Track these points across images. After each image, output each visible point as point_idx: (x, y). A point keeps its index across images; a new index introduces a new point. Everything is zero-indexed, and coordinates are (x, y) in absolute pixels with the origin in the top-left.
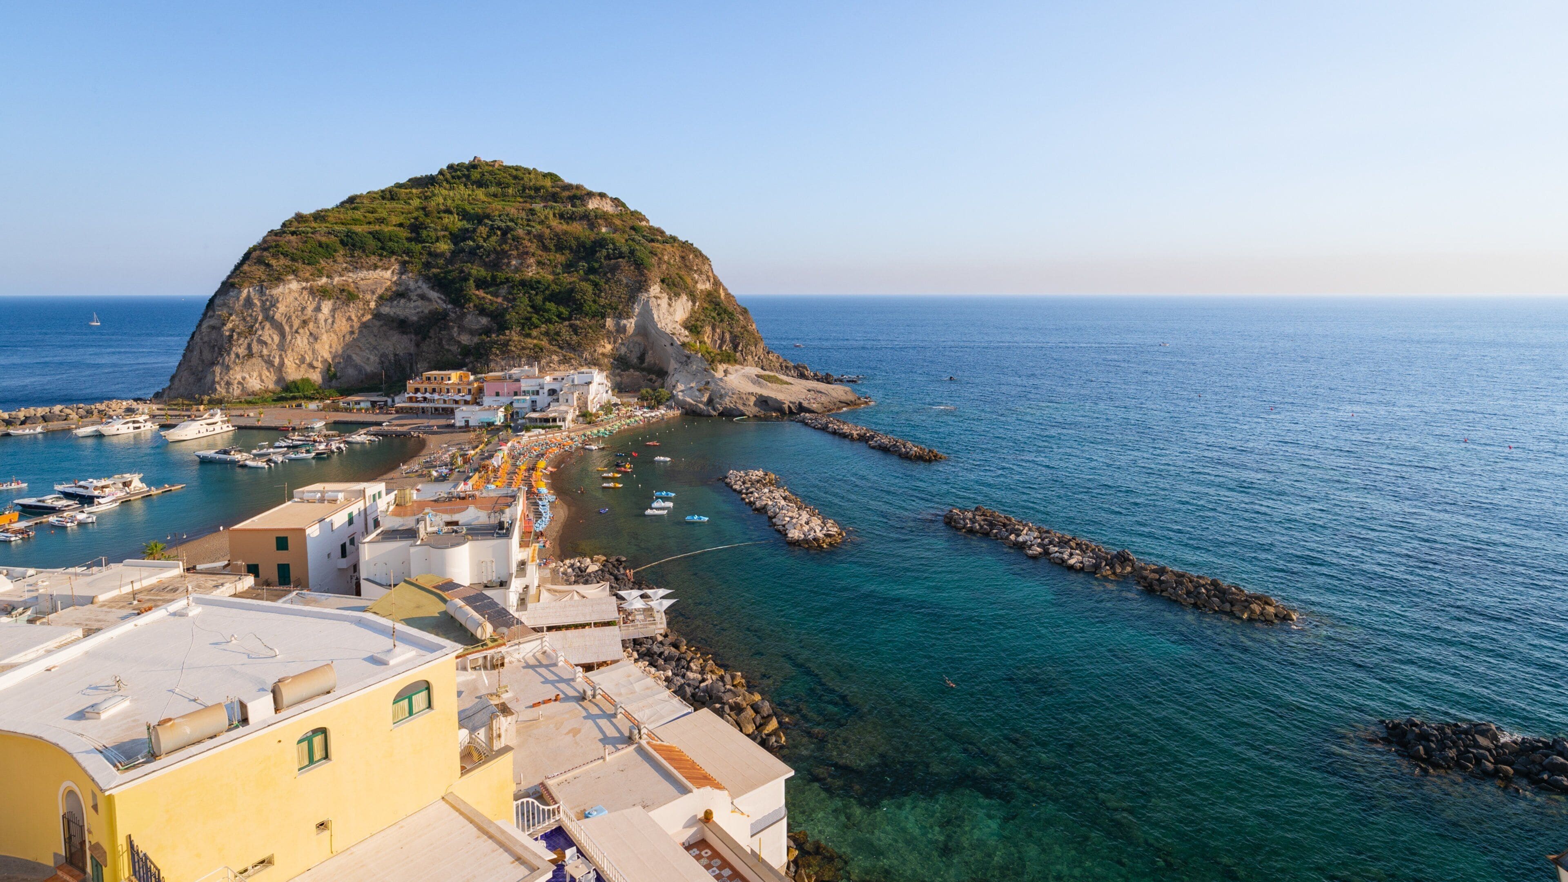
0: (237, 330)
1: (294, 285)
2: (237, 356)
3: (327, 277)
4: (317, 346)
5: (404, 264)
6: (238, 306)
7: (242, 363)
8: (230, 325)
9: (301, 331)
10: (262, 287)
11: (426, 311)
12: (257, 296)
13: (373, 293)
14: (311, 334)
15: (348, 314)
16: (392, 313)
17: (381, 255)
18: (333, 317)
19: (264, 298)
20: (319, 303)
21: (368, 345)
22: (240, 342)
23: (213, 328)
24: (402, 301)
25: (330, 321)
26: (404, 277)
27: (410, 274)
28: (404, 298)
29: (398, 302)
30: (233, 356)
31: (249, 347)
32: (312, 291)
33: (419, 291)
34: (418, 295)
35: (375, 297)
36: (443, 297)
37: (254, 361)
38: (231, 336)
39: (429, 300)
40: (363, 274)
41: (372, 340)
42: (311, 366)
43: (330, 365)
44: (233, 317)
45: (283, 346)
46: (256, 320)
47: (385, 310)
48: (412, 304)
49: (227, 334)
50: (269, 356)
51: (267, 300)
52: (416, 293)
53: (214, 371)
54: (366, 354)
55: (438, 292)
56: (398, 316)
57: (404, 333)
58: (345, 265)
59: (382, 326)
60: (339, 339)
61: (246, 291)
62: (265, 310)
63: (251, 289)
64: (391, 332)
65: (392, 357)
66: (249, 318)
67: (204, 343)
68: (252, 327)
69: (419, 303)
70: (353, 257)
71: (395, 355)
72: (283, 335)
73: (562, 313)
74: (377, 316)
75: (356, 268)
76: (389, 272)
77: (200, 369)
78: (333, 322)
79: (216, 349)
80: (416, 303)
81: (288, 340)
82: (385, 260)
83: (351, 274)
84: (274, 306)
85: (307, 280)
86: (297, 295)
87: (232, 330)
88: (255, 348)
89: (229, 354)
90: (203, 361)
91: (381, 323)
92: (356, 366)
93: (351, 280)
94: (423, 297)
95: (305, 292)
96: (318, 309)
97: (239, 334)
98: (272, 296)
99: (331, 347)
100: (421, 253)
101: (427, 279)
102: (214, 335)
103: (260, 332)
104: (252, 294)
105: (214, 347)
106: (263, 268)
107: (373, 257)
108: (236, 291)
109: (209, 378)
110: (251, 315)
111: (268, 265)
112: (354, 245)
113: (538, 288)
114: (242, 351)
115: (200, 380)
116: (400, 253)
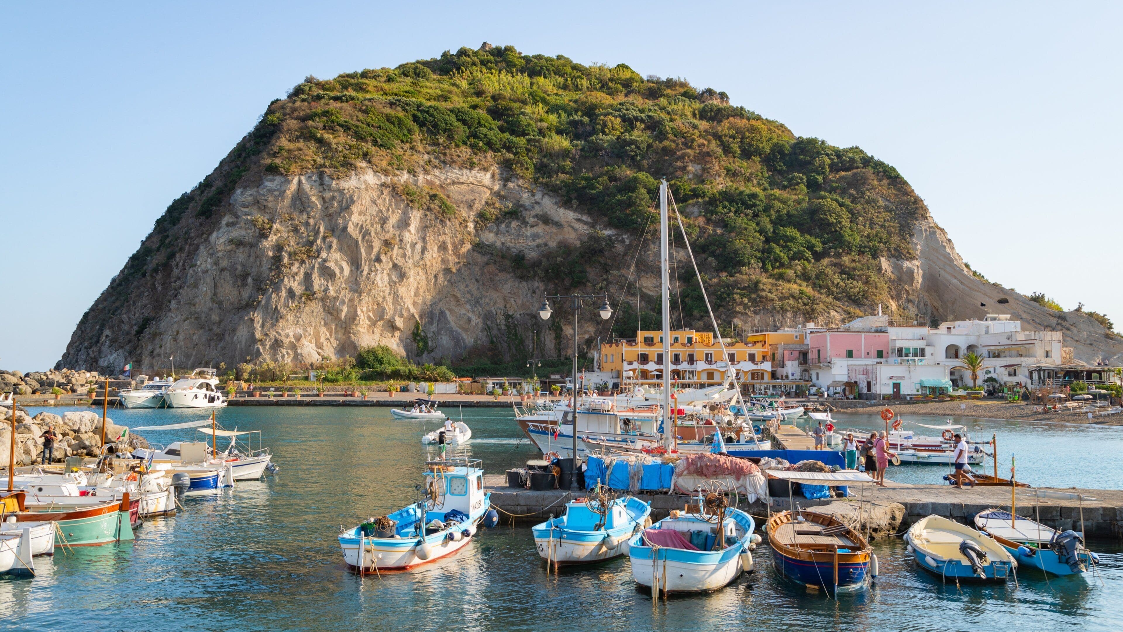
0: (287, 248)
1: (371, 178)
2: (291, 293)
3: (409, 172)
4: (402, 290)
5: (506, 165)
6: (284, 205)
7: (298, 309)
8: (273, 239)
9: (383, 258)
10: (321, 175)
11: (553, 244)
12: (314, 192)
13: (470, 207)
14: (395, 266)
15: (441, 239)
16: (498, 244)
17: (473, 146)
18: (424, 240)
19: (328, 195)
20: (405, 213)
21: (468, 296)
22: (295, 269)
23: (239, 243)
24: (514, 224)
25: (419, 247)
26: (511, 185)
27: (521, 182)
28: (518, 219)
29: (508, 226)
30: (284, 293)
31: (308, 277)
32: (395, 191)
33: (538, 210)
34: (536, 216)
35: (472, 214)
36: (585, 218)
37: (315, 306)
38: (277, 259)
39: (558, 225)
40: (455, 173)
41: (473, 287)
42: (392, 327)
43: (417, 324)
44: (276, 226)
45: (357, 282)
46: (317, 232)
47: (489, 237)
48: (529, 231)
49: (271, 254)
50: (336, 298)
51: (333, 198)
52: (533, 213)
53: (252, 320)
54: (466, 310)
55: (575, 211)
56: (508, 248)
57: (523, 278)
58: (426, 157)
59: (487, 264)
60: (428, 281)
61: (295, 181)
62: (329, 216)
63: (303, 178)
64: (502, 276)
65: (501, 319)
66: (303, 229)
67: (222, 270)
68: (311, 243)
69: (540, 229)
70: (438, 144)
71: (508, 317)
72: (355, 263)
73: (814, 246)
74: (479, 247)
75: (444, 162)
76: (489, 175)
77: (215, 318)
78: (424, 250)
79: (250, 280)
80: (535, 230)
81: (365, 272)
82: (480, 156)
83: (437, 172)
84: (348, 208)
85: (386, 172)
86: (375, 195)
87: (279, 248)
88: (318, 282)
89: (277, 289)
90: (220, 303)
91: (485, 259)
92: (451, 332)
93: (437, 182)
94: (546, 220)
95: (386, 192)
96: (404, 224)
97: (290, 255)
98: (341, 191)
99: (416, 294)
100: (528, 150)
101: (551, 190)
102: (241, 255)
103: (324, 255)
104: (306, 186)
105: (244, 277)
106: (313, 146)
107: (463, 148)
108: (278, 179)
109: (242, 332)
110: (307, 224)
111: (320, 141)
112: (435, 126)
113: (754, 205)
114: (296, 286)
115: (220, 337)
116: (498, 146)
